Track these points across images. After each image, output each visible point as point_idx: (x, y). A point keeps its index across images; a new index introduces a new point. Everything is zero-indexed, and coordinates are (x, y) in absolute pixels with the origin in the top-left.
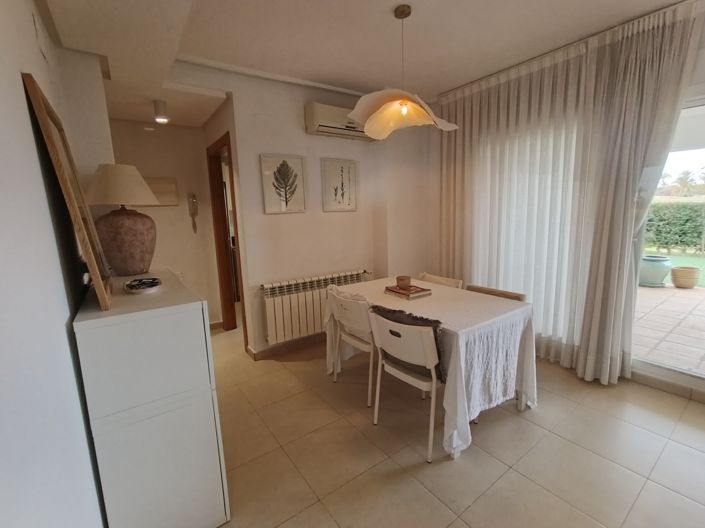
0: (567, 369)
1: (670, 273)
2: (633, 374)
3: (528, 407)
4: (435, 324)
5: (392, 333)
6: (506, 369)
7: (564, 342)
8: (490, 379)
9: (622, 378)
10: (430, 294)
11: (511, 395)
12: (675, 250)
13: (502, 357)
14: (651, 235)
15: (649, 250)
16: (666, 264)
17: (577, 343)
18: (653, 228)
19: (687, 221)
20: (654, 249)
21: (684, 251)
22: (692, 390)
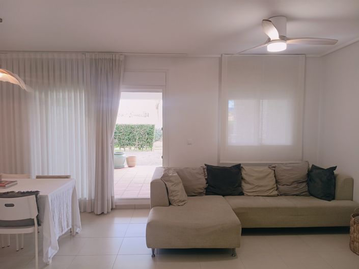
0: (90, 213)
1: (126, 161)
2: (116, 206)
3: (77, 233)
4: (36, 193)
5: (7, 205)
6: (67, 213)
7: (87, 199)
8: (61, 219)
9: (112, 209)
10: (17, 184)
11: (70, 227)
12: (127, 149)
13: (65, 206)
14: (117, 141)
15: (117, 149)
16: (123, 155)
17: (93, 198)
18: (117, 137)
19: (130, 133)
20: (118, 148)
21: (130, 148)
22: (135, 205)
